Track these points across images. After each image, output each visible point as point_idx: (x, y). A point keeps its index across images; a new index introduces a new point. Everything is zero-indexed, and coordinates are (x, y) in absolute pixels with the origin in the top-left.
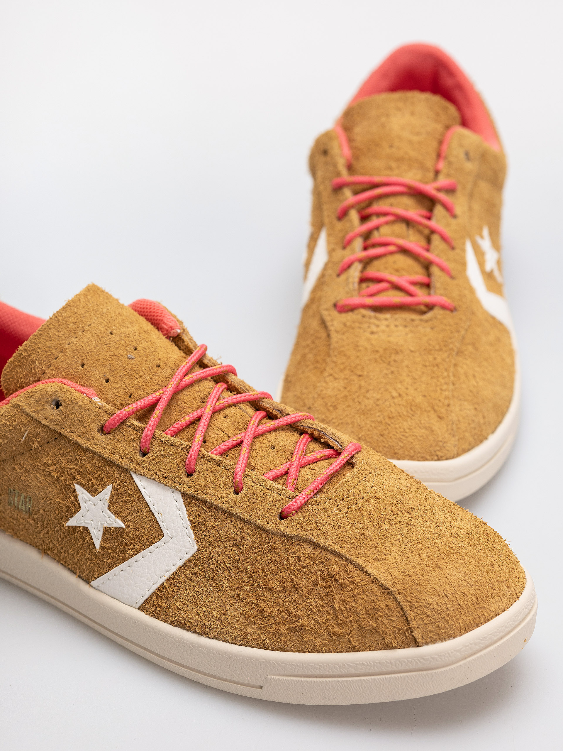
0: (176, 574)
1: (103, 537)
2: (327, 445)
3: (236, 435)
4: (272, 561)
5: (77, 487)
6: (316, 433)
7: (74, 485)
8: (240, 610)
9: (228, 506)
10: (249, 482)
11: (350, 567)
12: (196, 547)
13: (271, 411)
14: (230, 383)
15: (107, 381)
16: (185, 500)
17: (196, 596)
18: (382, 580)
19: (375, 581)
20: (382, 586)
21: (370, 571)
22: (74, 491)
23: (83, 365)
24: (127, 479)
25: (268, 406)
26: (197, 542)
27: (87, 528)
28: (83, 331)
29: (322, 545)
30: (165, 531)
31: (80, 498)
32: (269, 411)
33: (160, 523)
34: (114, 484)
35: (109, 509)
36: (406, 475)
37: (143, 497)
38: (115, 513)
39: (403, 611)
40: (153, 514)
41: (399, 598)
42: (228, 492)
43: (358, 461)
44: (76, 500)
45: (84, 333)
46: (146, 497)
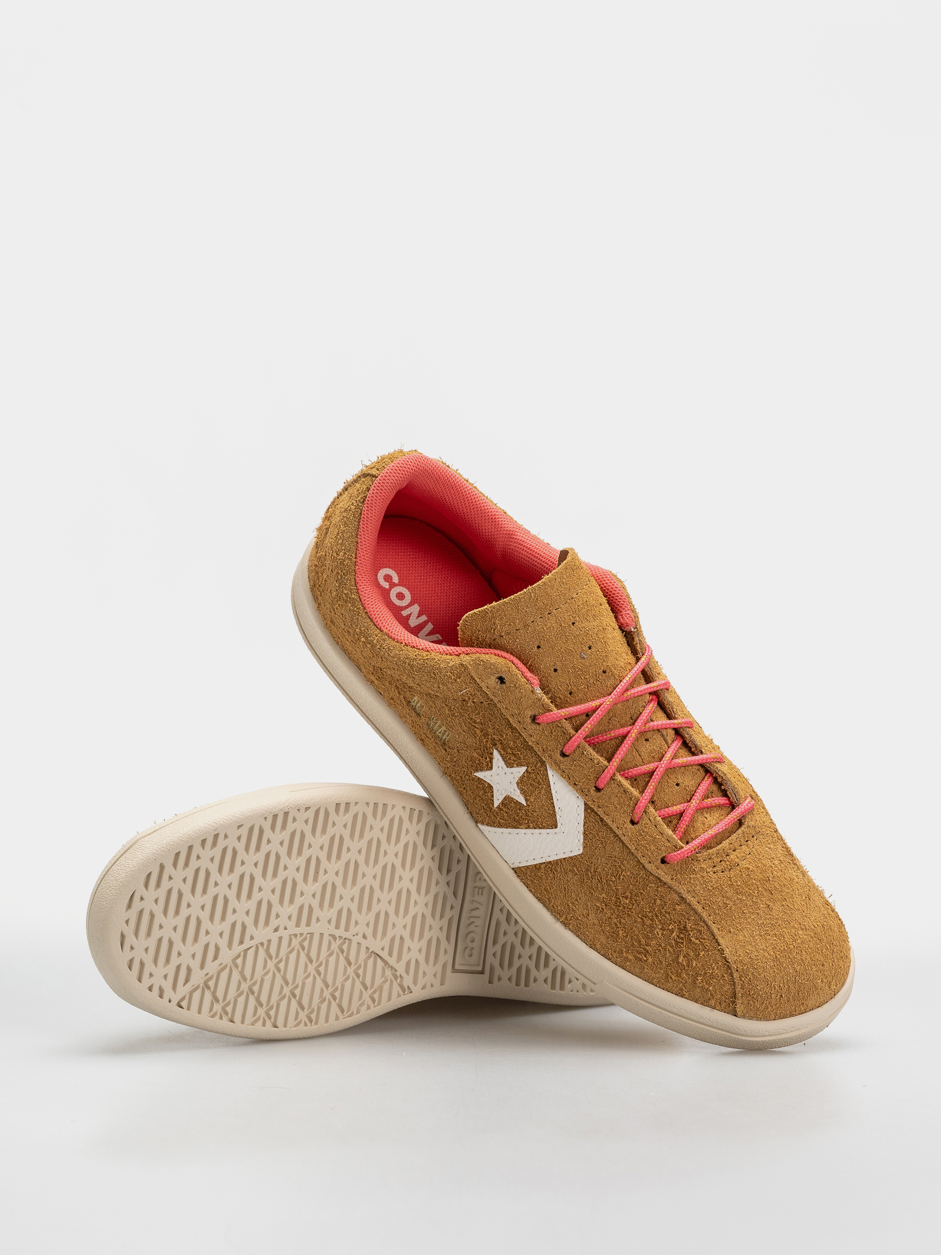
0: (557, 862)
1: (503, 801)
2: (725, 794)
3: (649, 762)
4: (642, 895)
5: (495, 753)
6: (720, 780)
7: (493, 750)
8: (601, 921)
9: (621, 832)
10: (645, 820)
11: (704, 929)
12: (581, 851)
13: (688, 742)
14: (660, 699)
15: (555, 670)
16: (585, 810)
17: (567, 889)
18: (727, 952)
19: (722, 951)
20: (725, 958)
21: (721, 940)
22: (492, 754)
23: (539, 647)
24: (542, 769)
25: (687, 736)
26: (584, 847)
27: (492, 787)
28: (549, 614)
29: (688, 901)
30: (559, 825)
31: (494, 761)
32: (686, 741)
33: (558, 817)
34: (529, 768)
35: (517, 783)
36: (783, 843)
37: (550, 789)
38: (522, 790)
39: (734, 986)
40: (554, 806)
41: (736, 975)
42: (625, 821)
43: (746, 822)
44: (490, 762)
45: (549, 615)
46: (553, 792)
